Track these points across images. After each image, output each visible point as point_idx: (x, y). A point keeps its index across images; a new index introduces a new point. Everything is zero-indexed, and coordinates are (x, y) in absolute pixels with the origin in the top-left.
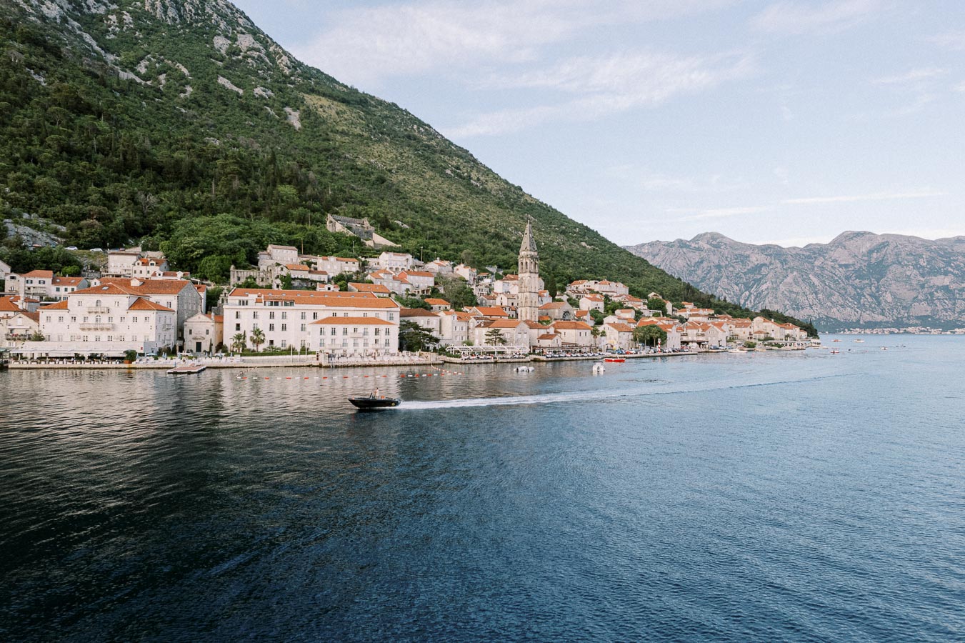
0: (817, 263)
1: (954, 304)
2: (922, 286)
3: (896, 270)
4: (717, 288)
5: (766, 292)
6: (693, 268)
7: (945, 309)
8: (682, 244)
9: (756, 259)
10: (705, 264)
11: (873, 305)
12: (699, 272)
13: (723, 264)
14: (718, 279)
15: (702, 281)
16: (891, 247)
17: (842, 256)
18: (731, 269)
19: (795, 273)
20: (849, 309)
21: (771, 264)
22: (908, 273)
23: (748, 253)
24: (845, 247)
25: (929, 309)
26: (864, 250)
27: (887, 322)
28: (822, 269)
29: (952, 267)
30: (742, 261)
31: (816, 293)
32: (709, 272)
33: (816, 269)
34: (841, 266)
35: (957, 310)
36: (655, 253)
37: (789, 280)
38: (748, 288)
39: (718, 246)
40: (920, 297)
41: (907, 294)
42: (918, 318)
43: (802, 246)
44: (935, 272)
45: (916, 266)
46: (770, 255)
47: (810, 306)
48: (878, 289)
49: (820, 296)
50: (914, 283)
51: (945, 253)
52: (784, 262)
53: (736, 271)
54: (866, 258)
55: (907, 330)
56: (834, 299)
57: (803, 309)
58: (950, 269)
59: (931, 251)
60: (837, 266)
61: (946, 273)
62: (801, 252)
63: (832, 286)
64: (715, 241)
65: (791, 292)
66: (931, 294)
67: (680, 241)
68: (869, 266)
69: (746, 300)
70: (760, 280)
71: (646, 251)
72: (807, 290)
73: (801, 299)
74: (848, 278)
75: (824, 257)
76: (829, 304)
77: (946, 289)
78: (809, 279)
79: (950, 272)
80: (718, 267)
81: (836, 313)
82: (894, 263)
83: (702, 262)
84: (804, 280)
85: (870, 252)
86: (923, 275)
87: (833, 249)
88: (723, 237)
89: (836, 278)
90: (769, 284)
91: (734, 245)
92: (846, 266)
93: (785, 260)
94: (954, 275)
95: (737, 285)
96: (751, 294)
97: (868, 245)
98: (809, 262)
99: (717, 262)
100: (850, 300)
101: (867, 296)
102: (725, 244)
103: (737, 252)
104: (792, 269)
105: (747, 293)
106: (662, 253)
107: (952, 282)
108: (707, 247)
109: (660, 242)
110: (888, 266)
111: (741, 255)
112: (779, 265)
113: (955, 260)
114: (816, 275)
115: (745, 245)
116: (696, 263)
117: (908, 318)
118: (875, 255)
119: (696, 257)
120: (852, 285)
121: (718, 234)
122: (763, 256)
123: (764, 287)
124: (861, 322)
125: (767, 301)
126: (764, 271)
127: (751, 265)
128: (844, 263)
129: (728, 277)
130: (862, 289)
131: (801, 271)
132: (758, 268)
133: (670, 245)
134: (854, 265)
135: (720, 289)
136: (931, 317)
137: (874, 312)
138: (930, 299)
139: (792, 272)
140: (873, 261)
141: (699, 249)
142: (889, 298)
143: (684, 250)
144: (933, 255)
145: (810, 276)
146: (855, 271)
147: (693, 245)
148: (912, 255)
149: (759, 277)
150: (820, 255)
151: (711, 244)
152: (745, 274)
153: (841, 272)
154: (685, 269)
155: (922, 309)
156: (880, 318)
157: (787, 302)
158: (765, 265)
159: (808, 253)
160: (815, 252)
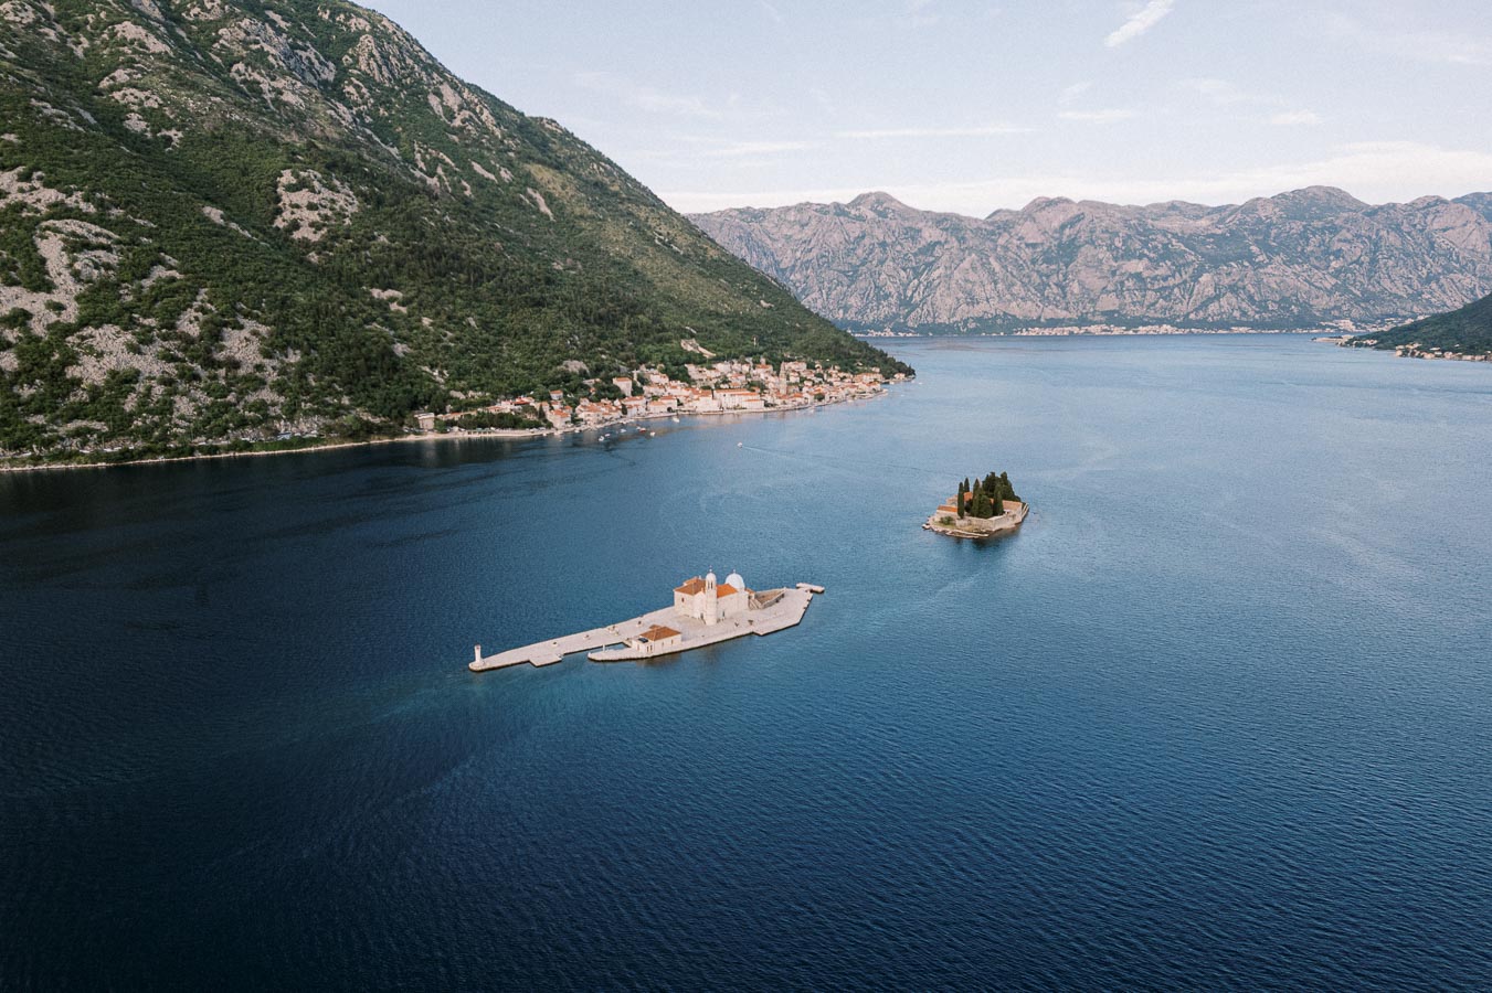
0: (1001, 241)
1: (1144, 296)
2: (1114, 273)
3: (1087, 250)
4: (880, 274)
5: (937, 281)
6: (851, 246)
7: (1134, 303)
8: (839, 210)
9: (930, 234)
10: (867, 241)
11: (1058, 298)
12: (859, 251)
13: (888, 241)
14: (881, 262)
15: (863, 264)
16: (1086, 221)
17: (1029, 232)
18: (899, 248)
19: (973, 255)
20: (1029, 303)
21: (946, 242)
22: (1101, 256)
23: (921, 225)
24: (1034, 220)
25: (1117, 302)
26: (1056, 224)
27: (1070, 319)
28: (1006, 248)
29: (1148, 249)
30: (913, 238)
31: (996, 283)
32: (872, 251)
33: (999, 249)
34: (1027, 245)
35: (1146, 303)
36: (804, 222)
37: (966, 264)
38: (917, 275)
39: (883, 214)
40: (1108, 288)
41: (1094, 281)
42: (1104, 313)
43: (983, 217)
44: (1129, 255)
45: (1111, 247)
46: (947, 230)
47: (987, 300)
48: (1065, 276)
49: (1000, 286)
50: (1106, 268)
51: (1145, 230)
52: (962, 240)
53: (905, 252)
54: (1057, 235)
55: (1089, 329)
56: (1015, 289)
57: (978, 303)
58: (1146, 252)
59: (1130, 227)
60: (1023, 246)
61: (1140, 257)
62: (983, 226)
63: (1015, 273)
64: (881, 205)
65: (967, 281)
66: (1122, 283)
67: (837, 205)
68: (1060, 246)
69: (914, 292)
70: (931, 264)
71: (792, 219)
72: (985, 277)
73: (978, 290)
74: (1034, 262)
75: (1010, 233)
76: (1008, 296)
77: (1138, 276)
78: (990, 264)
79: (1146, 256)
80: (883, 245)
81: (1015, 309)
82: (1087, 242)
83: (863, 237)
84: (983, 265)
85: (1063, 227)
86: (1116, 259)
87: (1021, 221)
88: (892, 200)
89: (1021, 262)
90: (941, 270)
91: (907, 213)
92: (1034, 246)
93: (963, 238)
94: (1150, 259)
95: (905, 270)
96: (920, 283)
97: (1062, 218)
98: (992, 240)
99: (881, 238)
100: (1033, 291)
101: (1053, 286)
102: (893, 211)
103: (907, 224)
104: (971, 249)
105: (916, 281)
106: (814, 222)
107: (1147, 268)
108: (871, 215)
109: (811, 204)
110: (1080, 246)
111: (911, 228)
112: (956, 244)
113: (1153, 240)
114: (998, 258)
115: (918, 211)
116: (856, 239)
117: (1093, 314)
118: (1067, 231)
119: (855, 230)
120: (1038, 272)
121: (885, 194)
122: (938, 231)
123: (936, 274)
124: (1042, 320)
125: (938, 294)
126: (938, 251)
127: (923, 243)
128: (1031, 241)
129: (893, 260)
130: (1048, 277)
131: (981, 252)
132: (932, 246)
133: (823, 210)
134: (1042, 244)
135: (883, 276)
136: (1117, 312)
137: (1057, 306)
138: (1120, 291)
139: (970, 254)
140: (1065, 239)
141: (860, 218)
142: (1076, 288)
143: (841, 218)
144: (1131, 233)
145: (991, 259)
146: (1044, 253)
147: (853, 212)
148: (1107, 231)
149: (932, 259)
150: (1005, 231)
151: (875, 211)
152: (915, 255)
153: (1026, 253)
154: (842, 247)
155: (1109, 303)
156: (1062, 314)
157: (961, 295)
158: (939, 243)
159: (992, 228)
160: (1001, 224)
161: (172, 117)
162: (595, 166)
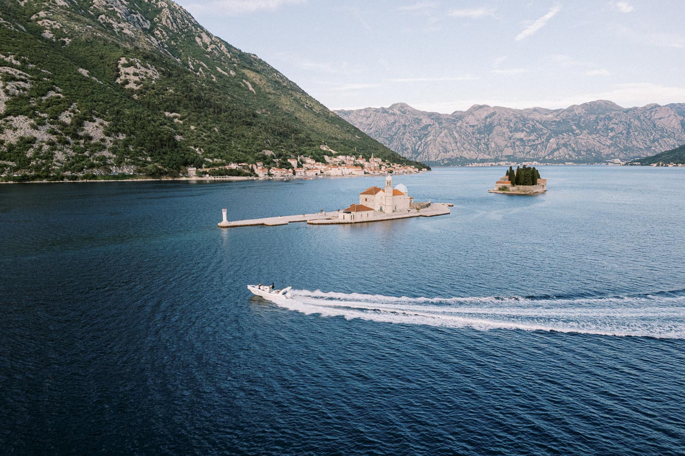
0: (458, 124)
1: (524, 149)
2: (510, 139)
3: (498, 128)
4: (403, 139)
5: (430, 142)
6: (390, 127)
7: (520, 152)
8: (384, 111)
9: (426, 121)
10: (397, 124)
11: (485, 150)
12: (394, 129)
13: (407, 124)
14: (404, 134)
15: (395, 135)
16: (497, 115)
17: (471, 120)
18: (411, 127)
19: (446, 130)
20: (472, 152)
21: (433, 124)
22: (504, 131)
23: (421, 117)
24: (473, 115)
25: (512, 151)
26: (483, 117)
27: (491, 159)
28: (461, 127)
29: (526, 127)
30: (418, 123)
31: (456, 143)
32: (399, 129)
33: (457, 128)
34: (470, 126)
35: (526, 152)
36: (368, 116)
37: (442, 134)
38: (420, 139)
39: (404, 113)
40: (508, 145)
41: (502, 143)
42: (507, 156)
43: (450, 113)
44: (517, 130)
45: (508, 127)
46: (433, 119)
47: (453, 150)
48: (488, 140)
49: (458, 144)
50: (506, 136)
51: (524, 119)
52: (440, 123)
53: (414, 129)
54: (484, 122)
55: (500, 163)
56: (465, 146)
57: (448, 152)
58: (525, 129)
59: (517, 118)
60: (468, 126)
61: (522, 131)
62: (450, 118)
63: (465, 138)
64: (403, 109)
65: (443, 142)
66: (514, 143)
67: (383, 108)
68: (485, 126)
69: (419, 147)
70: (427, 134)
71: (363, 115)
72: (452, 140)
73: (448, 146)
74: (473, 133)
75: (462, 121)
76: (462, 149)
77: (521, 140)
78: (453, 134)
79: (525, 130)
80: (404, 126)
81: (466, 155)
82: (497, 125)
83: (395, 123)
84: (450, 135)
85: (486, 118)
86: (511, 132)
87: (467, 115)
88: (408, 106)
89: (468, 134)
90: (431, 137)
91: (414, 112)
92: (473, 126)
93: (441, 123)
94: (527, 132)
95: (414, 137)
96: (422, 143)
97: (485, 114)
98: (454, 124)
99: (403, 123)
100: (474, 147)
101: (483, 144)
102: (409, 111)
103: (415, 117)
104: (444, 128)
105: (420, 142)
106: (372, 116)
107: (525, 136)
108: (398, 113)
109: (371, 108)
110: (495, 126)
111: (417, 119)
112: (438, 125)
113: (528, 123)
114: (457, 132)
115: (420, 111)
116: (392, 123)
117: (502, 157)
118: (488, 120)
119: (391, 119)
120: (476, 138)
121: (405, 104)
122: (429, 120)
123: (429, 139)
124: (478, 160)
125: (430, 148)
126: (429, 129)
127: (423, 125)
128: (472, 124)
129: (409, 132)
130: (480, 140)
131: (449, 129)
132: (427, 127)
133: (377, 111)
134: (477, 125)
135: (405, 140)
136: (512, 156)
137: (485, 153)
138: (513, 146)
139: (444, 130)
140: (487, 123)
141: (394, 114)
142: (493, 145)
143: (385, 114)
144: (517, 120)
145: (454, 132)
146: (478, 129)
147: (390, 111)
148: (507, 120)
149: (427, 132)
150: (460, 120)
151: (401, 111)
152: (419, 130)
153: (470, 130)
154: (386, 127)
155: (509, 152)
156: (487, 157)
157: (441, 148)
158: (430, 125)
159: (454, 118)
160: (458, 117)
161: (66, 33)
162: (275, 74)
